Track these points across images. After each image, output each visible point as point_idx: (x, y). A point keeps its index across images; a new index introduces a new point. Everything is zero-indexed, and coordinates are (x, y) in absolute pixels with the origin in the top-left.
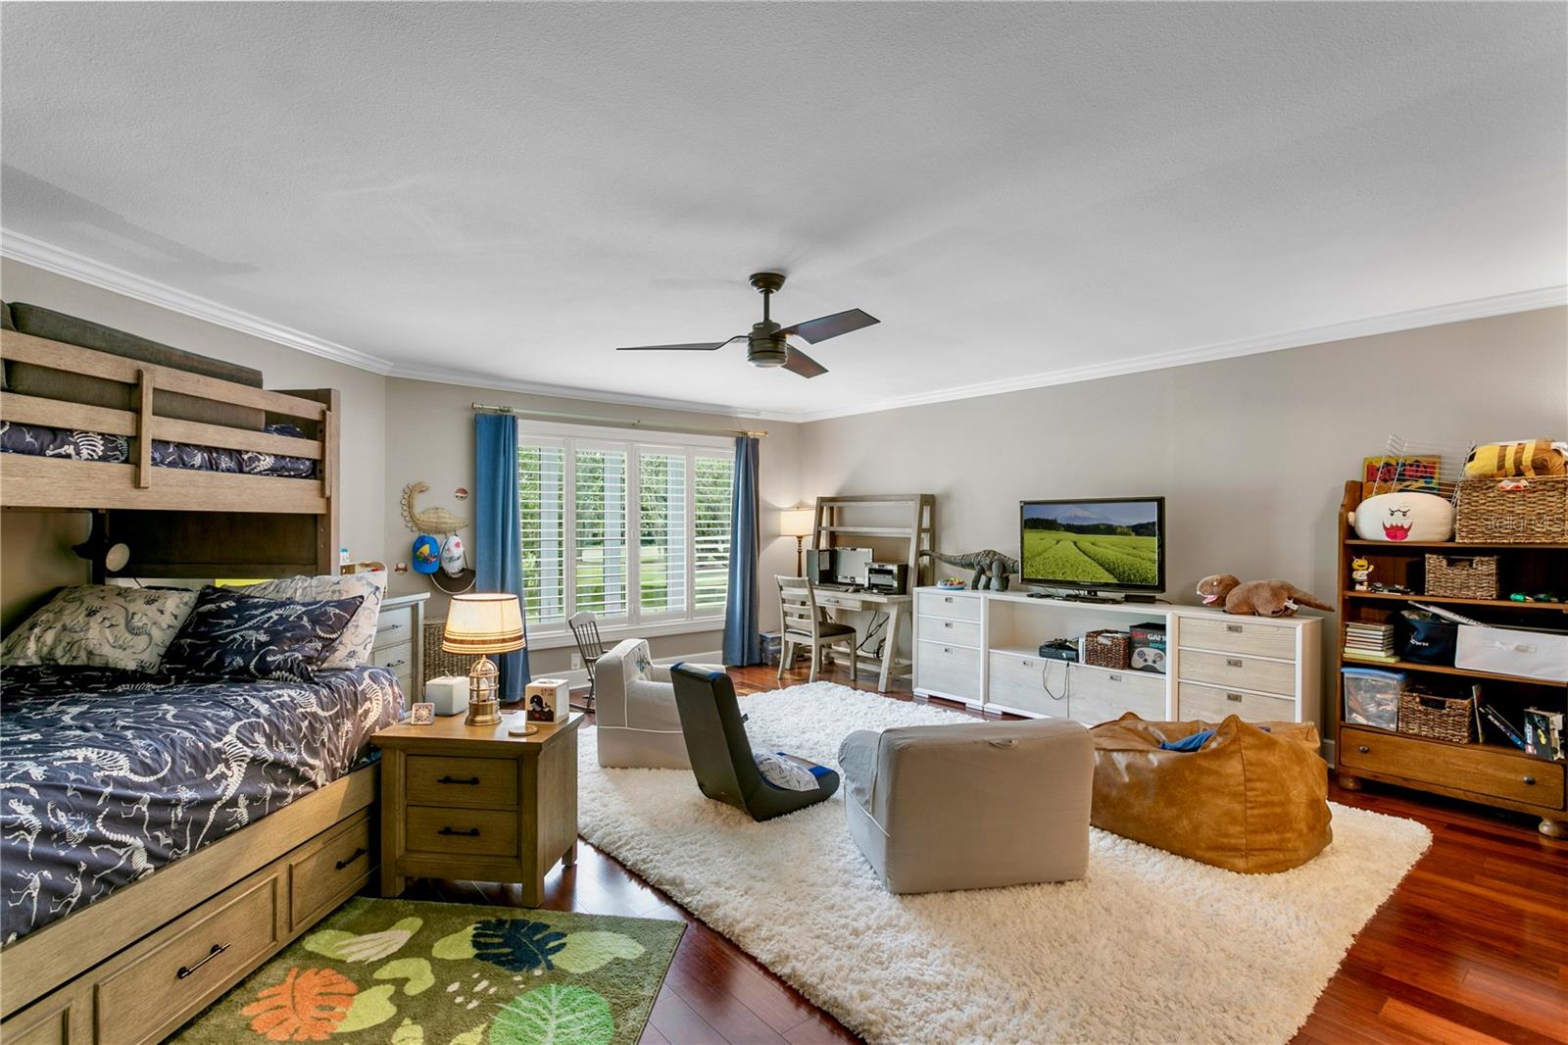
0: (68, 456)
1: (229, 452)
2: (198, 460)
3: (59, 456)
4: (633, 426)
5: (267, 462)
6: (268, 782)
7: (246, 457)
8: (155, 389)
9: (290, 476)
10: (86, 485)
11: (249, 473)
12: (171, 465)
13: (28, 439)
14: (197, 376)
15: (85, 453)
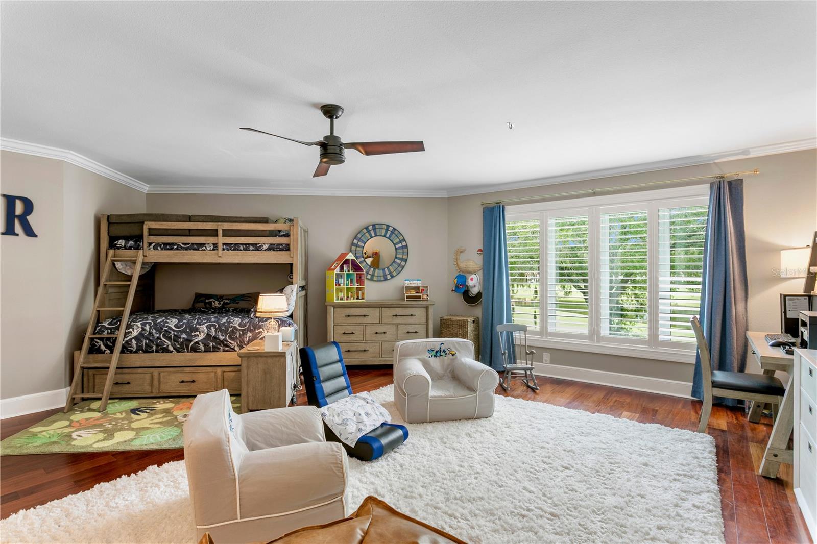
0: (205, 250)
1: (252, 245)
2: (241, 248)
3: (202, 250)
4: (594, 194)
5: (266, 247)
6: (212, 342)
7: (258, 246)
8: (223, 230)
9: (277, 251)
10: (205, 257)
11: (261, 250)
12: (234, 250)
13: (195, 246)
14: (237, 224)
15: (208, 249)
